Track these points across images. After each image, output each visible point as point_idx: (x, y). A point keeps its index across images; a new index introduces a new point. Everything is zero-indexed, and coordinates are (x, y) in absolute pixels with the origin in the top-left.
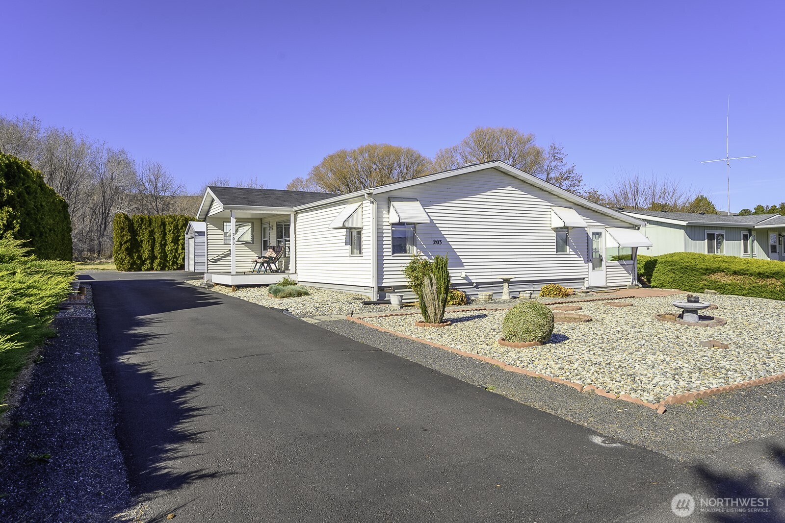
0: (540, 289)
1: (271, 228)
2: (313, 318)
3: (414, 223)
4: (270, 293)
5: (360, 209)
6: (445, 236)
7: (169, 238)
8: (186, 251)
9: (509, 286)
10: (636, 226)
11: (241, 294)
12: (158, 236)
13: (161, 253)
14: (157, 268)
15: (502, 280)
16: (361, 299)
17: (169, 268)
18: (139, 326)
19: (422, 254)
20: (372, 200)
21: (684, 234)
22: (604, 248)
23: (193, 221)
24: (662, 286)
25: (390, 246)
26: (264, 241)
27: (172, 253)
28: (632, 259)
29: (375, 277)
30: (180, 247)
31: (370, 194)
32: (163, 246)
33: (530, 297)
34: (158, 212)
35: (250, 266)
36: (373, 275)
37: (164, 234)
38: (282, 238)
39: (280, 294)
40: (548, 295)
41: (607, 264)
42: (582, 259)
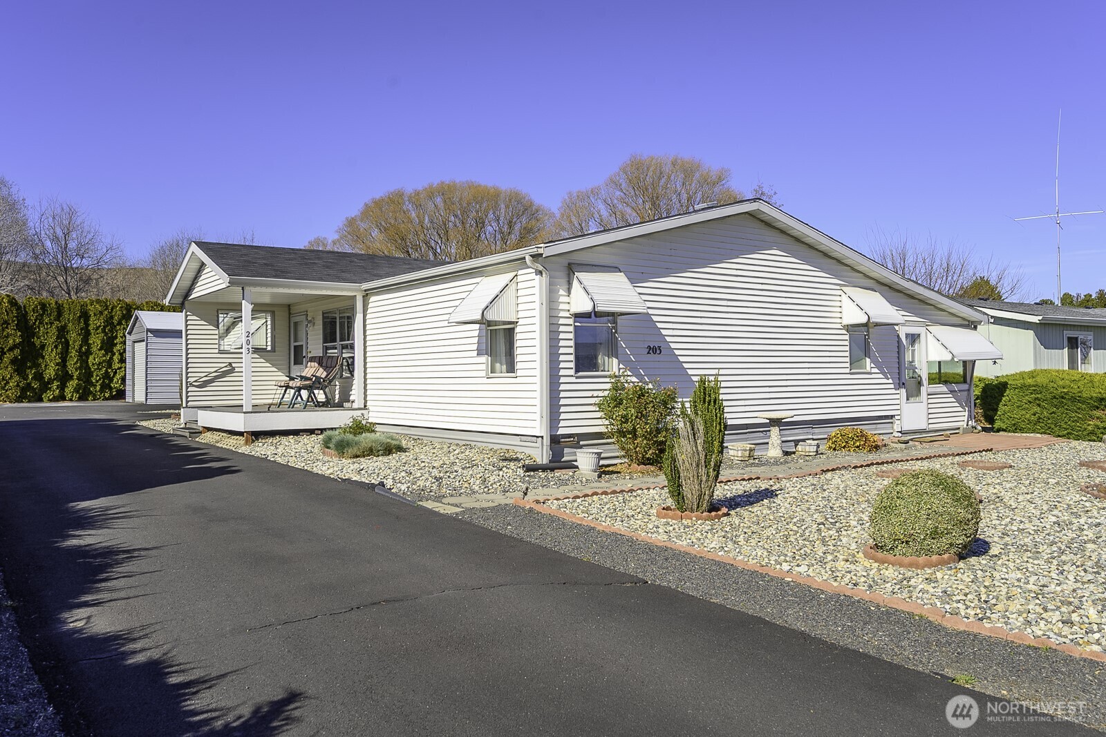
0: (826, 436)
1: (312, 322)
2: (441, 502)
3: (613, 314)
4: (328, 448)
5: (513, 286)
6: (668, 339)
7: (96, 340)
8: (129, 365)
9: (780, 430)
10: (973, 322)
11: (262, 449)
12: (74, 337)
13: (80, 368)
14: (72, 396)
15: (768, 421)
16: (517, 460)
17: (94, 396)
18: (83, 528)
19: (629, 373)
20: (541, 268)
21: (1034, 339)
22: (924, 361)
23: (141, 310)
24: (1016, 428)
25: (572, 358)
26: (295, 347)
27: (100, 369)
28: (965, 382)
29: (545, 417)
30: (116, 358)
31: (536, 257)
32: (84, 355)
33: (817, 451)
34: (69, 294)
35: (274, 395)
36: (541, 414)
37: (86, 334)
38: (335, 341)
39: (350, 451)
40: (844, 447)
41: (930, 390)
42: (891, 381)
